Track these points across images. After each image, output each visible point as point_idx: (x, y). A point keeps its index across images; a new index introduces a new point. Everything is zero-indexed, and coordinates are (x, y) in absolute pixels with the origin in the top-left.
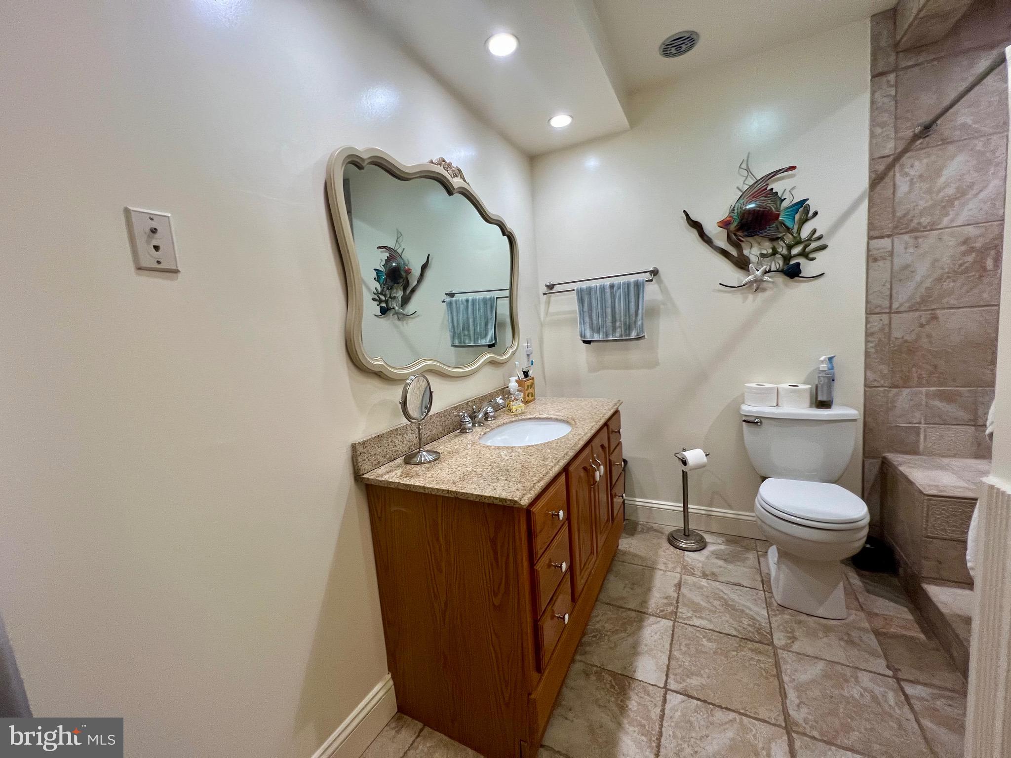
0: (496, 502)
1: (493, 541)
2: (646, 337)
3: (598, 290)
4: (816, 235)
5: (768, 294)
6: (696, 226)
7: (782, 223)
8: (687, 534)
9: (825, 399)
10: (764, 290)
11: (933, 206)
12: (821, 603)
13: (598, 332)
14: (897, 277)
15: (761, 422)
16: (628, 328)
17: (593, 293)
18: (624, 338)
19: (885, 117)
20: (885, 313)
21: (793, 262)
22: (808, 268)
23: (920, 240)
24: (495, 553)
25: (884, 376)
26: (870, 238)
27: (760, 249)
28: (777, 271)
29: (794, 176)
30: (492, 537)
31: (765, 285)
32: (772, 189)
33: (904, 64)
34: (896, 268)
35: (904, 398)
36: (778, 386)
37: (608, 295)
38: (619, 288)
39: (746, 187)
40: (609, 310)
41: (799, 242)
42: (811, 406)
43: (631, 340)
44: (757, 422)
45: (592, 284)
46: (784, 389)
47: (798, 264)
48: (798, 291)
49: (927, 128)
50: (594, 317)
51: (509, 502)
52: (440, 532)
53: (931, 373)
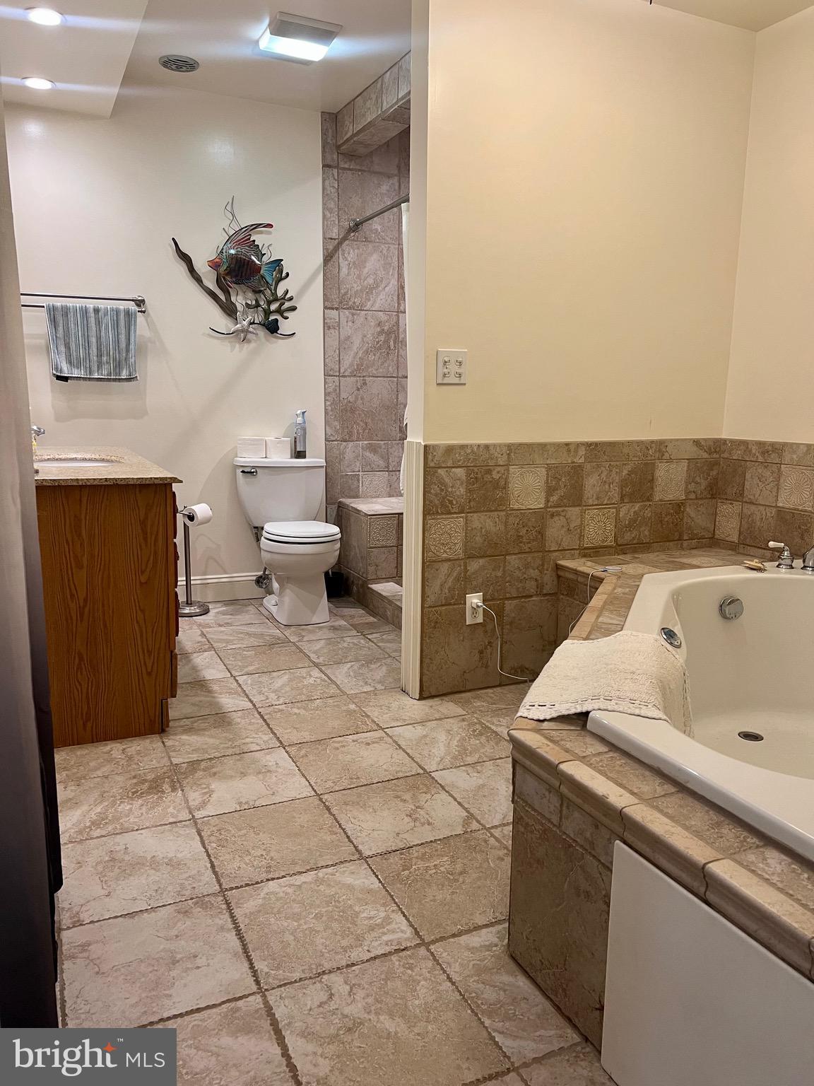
0: (156, 482)
1: (143, 524)
2: (138, 378)
3: (78, 311)
4: (288, 296)
5: (253, 345)
6: (185, 258)
7: (263, 277)
8: (189, 602)
9: (302, 450)
10: (249, 341)
11: (361, 291)
12: (314, 611)
13: (78, 367)
14: (343, 344)
15: (256, 472)
16: (118, 366)
17: (71, 315)
18: (112, 377)
19: (332, 205)
20: (336, 376)
21: (272, 318)
22: (285, 326)
23: (355, 317)
24: (145, 533)
25: (337, 431)
26: (325, 308)
27: (246, 299)
28: (260, 324)
29: (270, 233)
30: (142, 519)
31: (249, 336)
32: (254, 241)
33: (342, 165)
34: (342, 337)
35: (350, 449)
36: (266, 438)
37: (92, 320)
38: (106, 314)
39: (232, 232)
40: (94, 340)
41: (276, 300)
42: (291, 458)
43: (120, 380)
44: (253, 472)
45: (70, 303)
46: (271, 440)
47: (276, 320)
48: (277, 346)
49: (357, 226)
50: (73, 346)
51: (169, 480)
52: (83, 526)
53: (364, 430)
